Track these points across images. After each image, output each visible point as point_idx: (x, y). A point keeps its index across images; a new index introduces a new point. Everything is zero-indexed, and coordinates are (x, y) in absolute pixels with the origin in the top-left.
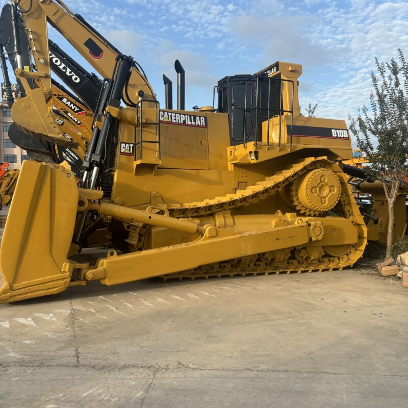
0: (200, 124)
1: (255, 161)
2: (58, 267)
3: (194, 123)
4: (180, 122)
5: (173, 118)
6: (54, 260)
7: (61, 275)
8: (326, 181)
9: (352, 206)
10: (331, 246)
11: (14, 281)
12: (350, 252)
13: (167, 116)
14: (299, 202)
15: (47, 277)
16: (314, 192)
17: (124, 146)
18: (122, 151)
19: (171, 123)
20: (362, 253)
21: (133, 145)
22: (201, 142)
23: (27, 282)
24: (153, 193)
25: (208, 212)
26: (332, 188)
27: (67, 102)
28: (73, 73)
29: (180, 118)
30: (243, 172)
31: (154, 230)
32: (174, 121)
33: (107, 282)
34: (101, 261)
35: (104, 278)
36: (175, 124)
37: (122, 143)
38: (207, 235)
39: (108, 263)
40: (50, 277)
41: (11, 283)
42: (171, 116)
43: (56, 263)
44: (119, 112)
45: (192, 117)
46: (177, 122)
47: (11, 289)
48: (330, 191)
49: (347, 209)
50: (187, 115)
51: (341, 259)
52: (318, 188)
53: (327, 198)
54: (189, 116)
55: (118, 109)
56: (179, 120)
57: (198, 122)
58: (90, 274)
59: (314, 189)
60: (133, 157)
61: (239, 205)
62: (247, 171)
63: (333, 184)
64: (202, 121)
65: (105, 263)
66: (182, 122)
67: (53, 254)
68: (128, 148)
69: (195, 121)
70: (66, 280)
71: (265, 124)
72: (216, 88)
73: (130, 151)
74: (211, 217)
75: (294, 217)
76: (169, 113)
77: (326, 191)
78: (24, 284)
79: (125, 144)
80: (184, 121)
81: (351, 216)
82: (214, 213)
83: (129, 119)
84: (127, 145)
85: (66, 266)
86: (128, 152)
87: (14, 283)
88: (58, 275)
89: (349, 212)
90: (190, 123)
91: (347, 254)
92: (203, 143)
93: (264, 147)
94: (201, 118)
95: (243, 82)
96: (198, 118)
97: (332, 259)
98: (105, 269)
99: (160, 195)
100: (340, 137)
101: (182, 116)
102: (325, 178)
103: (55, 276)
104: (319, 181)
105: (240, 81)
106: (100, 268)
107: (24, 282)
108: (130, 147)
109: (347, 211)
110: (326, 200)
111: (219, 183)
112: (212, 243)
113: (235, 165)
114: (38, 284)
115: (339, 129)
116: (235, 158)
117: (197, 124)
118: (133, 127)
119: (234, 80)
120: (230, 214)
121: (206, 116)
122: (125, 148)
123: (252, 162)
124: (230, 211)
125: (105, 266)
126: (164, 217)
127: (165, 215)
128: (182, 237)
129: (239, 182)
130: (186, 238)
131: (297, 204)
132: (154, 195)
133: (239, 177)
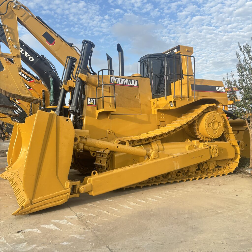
0: (134, 85)
1: (174, 108)
2: (62, 185)
3: (131, 85)
4: (123, 84)
5: (119, 81)
6: (60, 181)
7: (64, 190)
8: (216, 119)
9: (230, 134)
10: (219, 160)
11: (33, 198)
12: (230, 163)
13: (116, 80)
14: (199, 133)
15: (55, 193)
16: (209, 126)
17: (90, 100)
18: (89, 104)
19: (118, 84)
20: (238, 164)
21: (95, 99)
22: (136, 96)
23: (42, 197)
24: (108, 131)
25: (147, 142)
26: (219, 123)
27: (22, 74)
28: (29, 55)
29: (123, 81)
30: (162, 115)
31: (116, 155)
32: (119, 83)
33: (93, 194)
34: (88, 179)
35: (91, 191)
36: (120, 85)
37: (88, 98)
38: (153, 157)
39: (93, 180)
40: (57, 193)
41: (31, 199)
42: (118, 80)
43: (60, 182)
44: (87, 77)
45: (130, 80)
46: (121, 84)
47: (32, 203)
48: (219, 126)
49: (227, 136)
50: (127, 79)
51: (225, 168)
52: (211, 124)
53: (217, 130)
54: (128, 80)
55: (86, 76)
56: (123, 82)
57: (133, 84)
58: (82, 189)
59: (210, 124)
60: (95, 107)
61: (165, 136)
62: (165, 114)
63: (220, 121)
64: (135, 83)
65: (91, 180)
66: (124, 84)
67: (59, 176)
68: (92, 102)
69: (131, 83)
70: (67, 194)
71: (172, 84)
72: (139, 62)
73: (93, 103)
74: (149, 145)
75: (198, 143)
76: (116, 78)
77: (216, 125)
78: (40, 199)
79: (91, 98)
80: (126, 83)
81: (229, 141)
82: (150, 142)
83: (93, 82)
84: (92, 99)
85: (68, 184)
86: (92, 104)
87: (33, 199)
88: (63, 191)
89: (228, 138)
90: (129, 84)
91: (228, 165)
92: (137, 97)
93: (179, 98)
94: (135, 81)
95: (158, 58)
96: (133, 81)
97: (220, 168)
98: (91, 184)
99: (113, 132)
100: (221, 92)
101: (124, 80)
102: (215, 117)
103: (61, 191)
104: (212, 119)
105: (156, 58)
106: (88, 184)
107: (40, 198)
108: (93, 100)
109: (227, 138)
110: (216, 131)
111: (149, 122)
112: (156, 162)
113: (158, 111)
114: (49, 199)
115: (220, 87)
116: (158, 106)
118: (95, 88)
119: (152, 57)
120: (160, 142)
121: (137, 80)
122: (90, 101)
123: (171, 108)
124: (160, 140)
125: (91, 182)
126: (126, 146)
127: (126, 145)
128: (134, 160)
129: (160, 122)
130: (136, 160)
131: (198, 134)
132: (110, 132)
133: (160, 118)
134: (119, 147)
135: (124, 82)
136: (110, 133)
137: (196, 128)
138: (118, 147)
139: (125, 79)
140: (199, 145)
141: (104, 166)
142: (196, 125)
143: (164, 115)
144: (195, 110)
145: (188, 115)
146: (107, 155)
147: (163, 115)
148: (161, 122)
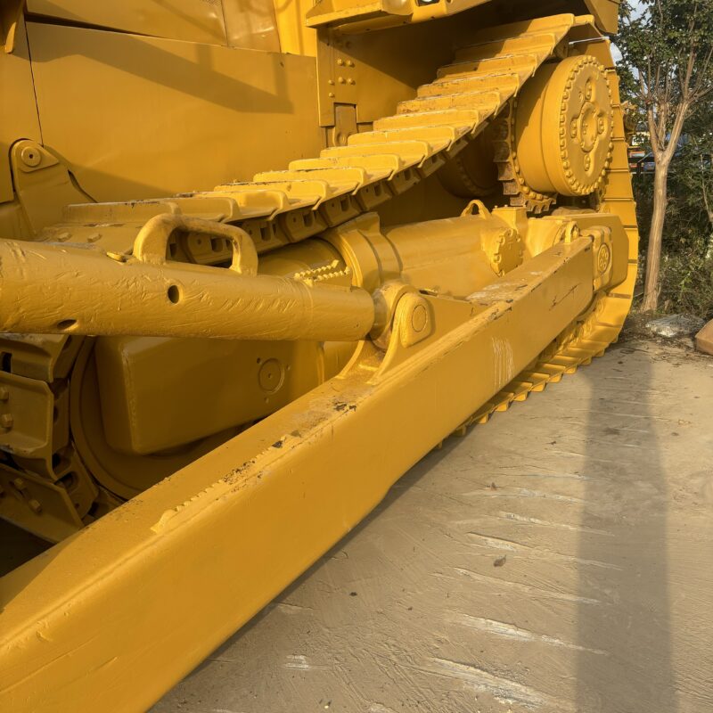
1: (443, 9)
8: (592, 100)
16: (573, 132)
26: (600, 121)
30: (344, 64)
38: (405, 340)
48: (598, 132)
52: (579, 122)
53: (592, 154)
59: (574, 124)
77: (591, 130)
99: (61, 162)
102: (591, 89)
104: (582, 99)
110: (590, 161)
116: (324, 4)
123: (420, 14)
126: (236, 275)
127: (236, 266)
128: (259, 360)
129: (336, 104)
130: (274, 360)
131: (514, 176)
132: (34, 161)
133: (333, 84)
134: (182, 297)
136: (37, 169)
137: (508, 140)
138: (172, 293)
140: (525, 231)
141: (42, 461)
142: (507, 126)
143: (353, 66)
144: (509, 42)
145: (475, 69)
146: (50, 363)
147: (349, 63)
148: (338, 108)
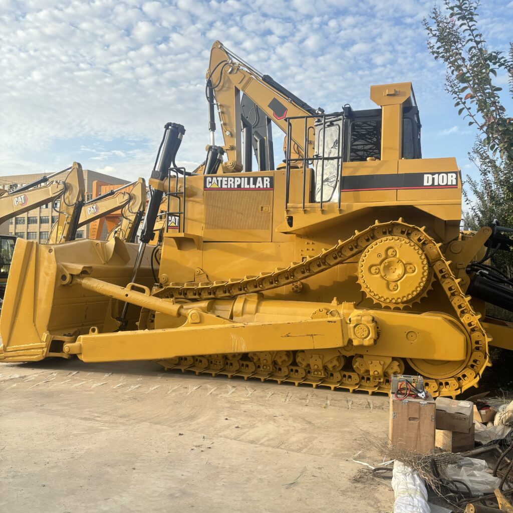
0: (261, 187)
1: (288, 229)
2: (39, 336)
3: (252, 186)
5: (224, 183)
6: (36, 329)
7: (40, 344)
8: (398, 256)
13: (216, 182)
15: (29, 345)
16: (373, 271)
18: (169, 225)
19: (221, 189)
21: (178, 218)
22: (262, 207)
24: (197, 270)
29: (234, 182)
30: (308, 243)
32: (224, 186)
33: (84, 358)
34: (79, 337)
35: (80, 354)
36: (227, 189)
38: (190, 321)
41: (6, 345)
42: (222, 181)
43: (37, 332)
45: (252, 179)
46: (229, 187)
47: (5, 351)
50: (245, 177)
52: (381, 267)
53: (399, 282)
54: (246, 179)
56: (233, 184)
57: (259, 185)
60: (178, 231)
63: (410, 261)
64: (265, 183)
65: (82, 339)
66: (236, 187)
67: (37, 323)
68: (174, 221)
69: (255, 183)
70: (43, 349)
76: (218, 178)
77: (397, 271)
80: (239, 186)
84: (173, 218)
90: (247, 186)
92: (264, 209)
94: (265, 179)
96: (259, 179)
98: (81, 345)
99: (204, 273)
101: (237, 179)
102: (395, 252)
103: (37, 344)
104: (383, 256)
106: (77, 343)
107: (14, 346)
110: (397, 286)
111: (276, 258)
113: (298, 235)
115: (440, 173)
117: (257, 187)
121: (272, 175)
122: (171, 221)
125: (82, 342)
127: (145, 294)
129: (303, 258)
132: (198, 273)
133: (302, 251)
135: (237, 184)
138: (127, 295)
139: (241, 178)
140: (351, 313)
143: (313, 244)
